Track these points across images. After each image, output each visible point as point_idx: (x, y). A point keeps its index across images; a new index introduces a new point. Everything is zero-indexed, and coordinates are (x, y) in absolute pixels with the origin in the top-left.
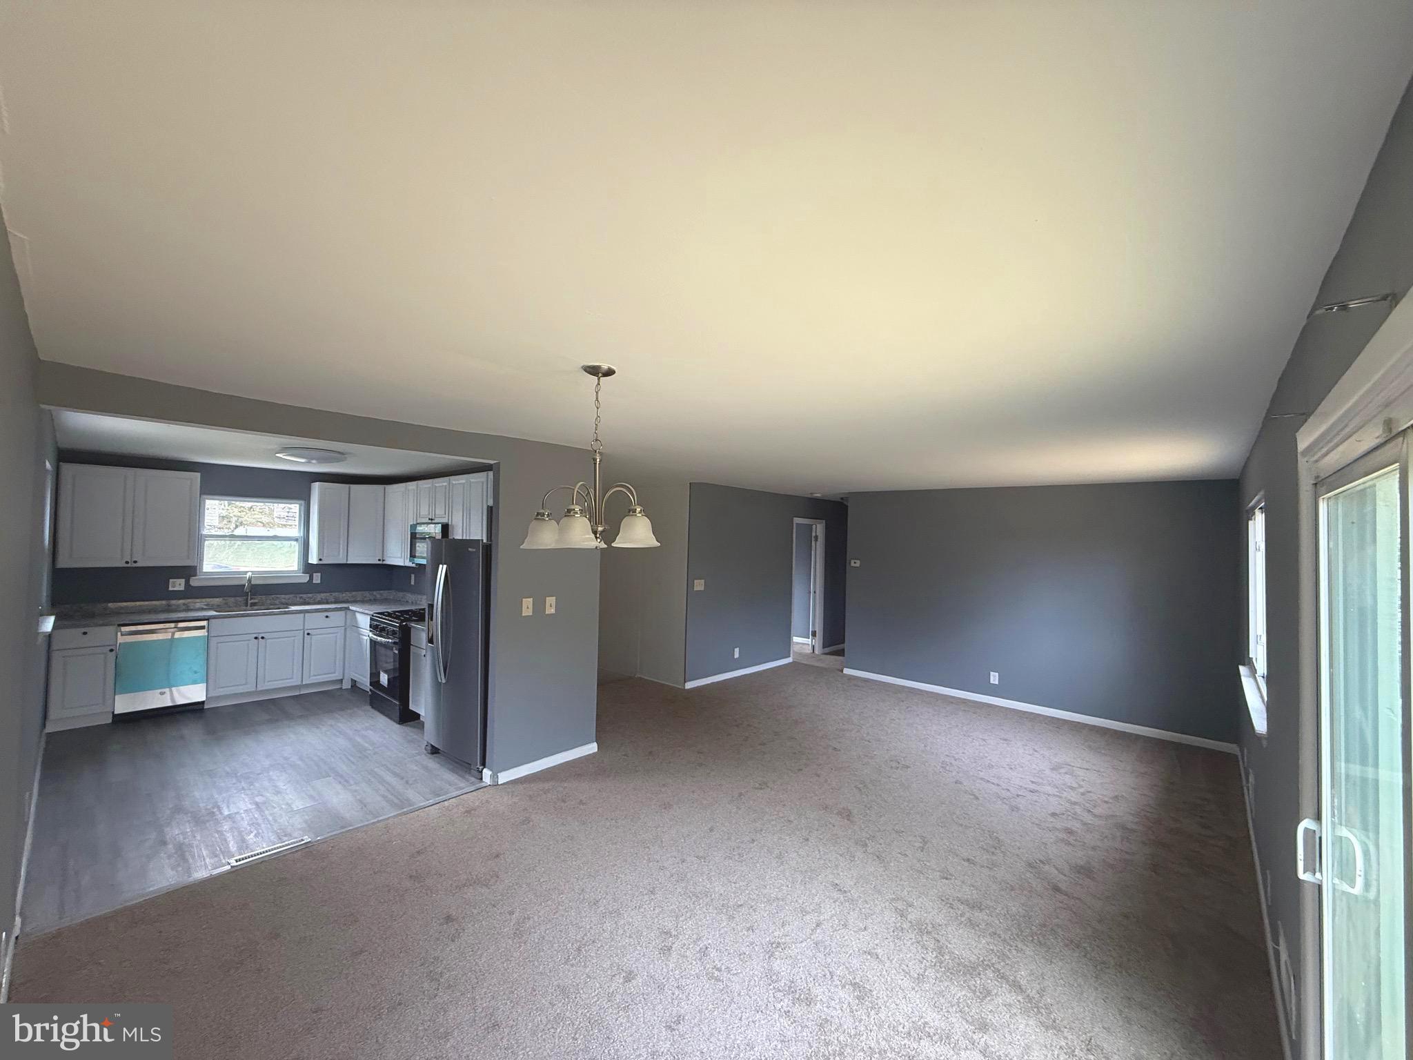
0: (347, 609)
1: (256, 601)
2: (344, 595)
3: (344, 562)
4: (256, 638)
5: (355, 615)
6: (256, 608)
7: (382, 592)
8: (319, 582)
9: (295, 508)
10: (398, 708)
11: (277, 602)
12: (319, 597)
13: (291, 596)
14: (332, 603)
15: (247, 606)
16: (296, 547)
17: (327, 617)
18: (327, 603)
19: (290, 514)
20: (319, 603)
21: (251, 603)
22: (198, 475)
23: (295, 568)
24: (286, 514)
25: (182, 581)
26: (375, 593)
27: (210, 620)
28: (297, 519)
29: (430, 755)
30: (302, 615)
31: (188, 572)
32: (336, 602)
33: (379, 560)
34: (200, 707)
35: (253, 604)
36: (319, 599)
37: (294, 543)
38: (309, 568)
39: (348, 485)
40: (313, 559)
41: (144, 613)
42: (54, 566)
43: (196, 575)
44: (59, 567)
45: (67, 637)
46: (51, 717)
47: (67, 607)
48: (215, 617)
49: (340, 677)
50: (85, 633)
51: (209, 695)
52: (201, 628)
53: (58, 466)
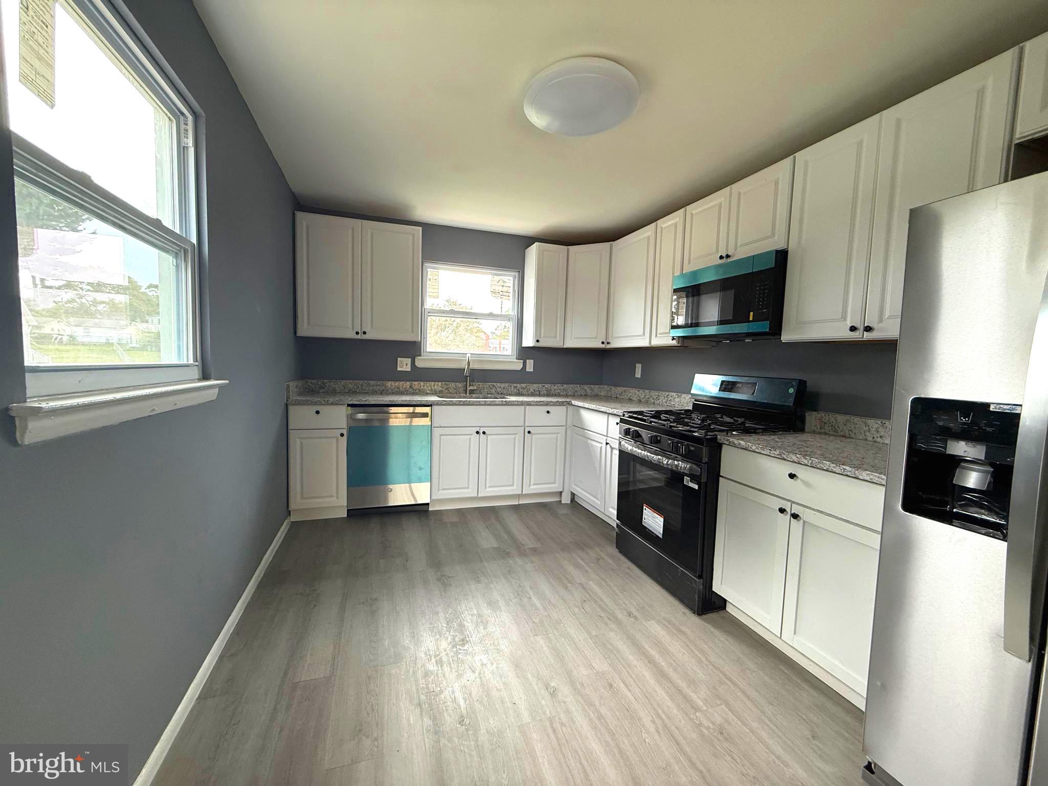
0: (569, 404)
1: (475, 388)
2: (556, 387)
3: (561, 345)
4: (478, 433)
5: (578, 412)
6: (474, 396)
7: (592, 386)
8: (533, 370)
9: (508, 279)
11: (493, 391)
12: (534, 387)
13: (507, 385)
14: (544, 396)
15: (466, 393)
16: (511, 326)
17: (548, 412)
18: (540, 395)
19: (505, 289)
20: (532, 395)
21: (470, 390)
22: (420, 231)
23: (509, 352)
24: (501, 289)
25: (409, 361)
26: (586, 387)
27: (433, 407)
28: (511, 295)
30: (522, 408)
31: (413, 348)
32: (548, 395)
33: (603, 343)
34: (425, 508)
35: (472, 392)
36: (532, 390)
37: (508, 322)
38: (524, 353)
39: (566, 247)
40: (528, 343)
41: (374, 393)
42: (295, 333)
43: (420, 356)
44: (299, 334)
45: (301, 415)
46: (292, 506)
47: (314, 381)
48: (438, 404)
49: (561, 490)
50: (318, 412)
51: (433, 498)
52: (425, 415)
53: (294, 214)
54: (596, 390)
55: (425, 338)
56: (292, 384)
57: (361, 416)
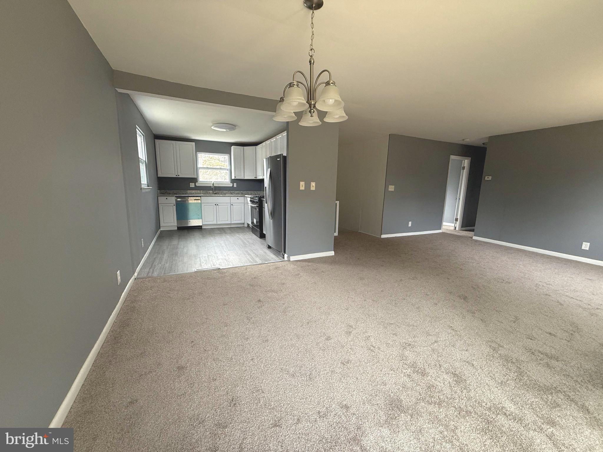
0: (245, 196)
1: (216, 192)
2: (245, 192)
3: (243, 178)
4: (215, 205)
5: (247, 198)
6: (216, 194)
7: (258, 192)
8: (236, 186)
9: (226, 157)
10: (259, 232)
11: (223, 193)
12: (236, 192)
13: (227, 191)
14: (240, 194)
15: (213, 193)
16: (228, 172)
17: (238, 199)
18: (238, 194)
20: (236, 194)
22: (194, 143)
23: (228, 181)
24: (224, 160)
25: (194, 184)
26: (255, 192)
27: (202, 197)
28: (227, 162)
29: (268, 249)
30: (229, 197)
31: (195, 180)
33: (255, 177)
34: (201, 227)
37: (227, 171)
38: (233, 181)
39: (243, 147)
40: (233, 178)
41: (183, 194)
42: (157, 176)
43: (197, 182)
44: (159, 176)
45: (162, 199)
46: (161, 225)
47: (163, 191)
48: (202, 196)
49: (244, 222)
50: (167, 199)
51: (203, 224)
52: (199, 200)
53: (154, 140)
54: (259, 193)
55: (199, 176)
56: (159, 191)
57: (179, 200)
